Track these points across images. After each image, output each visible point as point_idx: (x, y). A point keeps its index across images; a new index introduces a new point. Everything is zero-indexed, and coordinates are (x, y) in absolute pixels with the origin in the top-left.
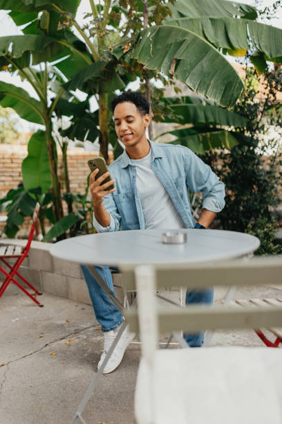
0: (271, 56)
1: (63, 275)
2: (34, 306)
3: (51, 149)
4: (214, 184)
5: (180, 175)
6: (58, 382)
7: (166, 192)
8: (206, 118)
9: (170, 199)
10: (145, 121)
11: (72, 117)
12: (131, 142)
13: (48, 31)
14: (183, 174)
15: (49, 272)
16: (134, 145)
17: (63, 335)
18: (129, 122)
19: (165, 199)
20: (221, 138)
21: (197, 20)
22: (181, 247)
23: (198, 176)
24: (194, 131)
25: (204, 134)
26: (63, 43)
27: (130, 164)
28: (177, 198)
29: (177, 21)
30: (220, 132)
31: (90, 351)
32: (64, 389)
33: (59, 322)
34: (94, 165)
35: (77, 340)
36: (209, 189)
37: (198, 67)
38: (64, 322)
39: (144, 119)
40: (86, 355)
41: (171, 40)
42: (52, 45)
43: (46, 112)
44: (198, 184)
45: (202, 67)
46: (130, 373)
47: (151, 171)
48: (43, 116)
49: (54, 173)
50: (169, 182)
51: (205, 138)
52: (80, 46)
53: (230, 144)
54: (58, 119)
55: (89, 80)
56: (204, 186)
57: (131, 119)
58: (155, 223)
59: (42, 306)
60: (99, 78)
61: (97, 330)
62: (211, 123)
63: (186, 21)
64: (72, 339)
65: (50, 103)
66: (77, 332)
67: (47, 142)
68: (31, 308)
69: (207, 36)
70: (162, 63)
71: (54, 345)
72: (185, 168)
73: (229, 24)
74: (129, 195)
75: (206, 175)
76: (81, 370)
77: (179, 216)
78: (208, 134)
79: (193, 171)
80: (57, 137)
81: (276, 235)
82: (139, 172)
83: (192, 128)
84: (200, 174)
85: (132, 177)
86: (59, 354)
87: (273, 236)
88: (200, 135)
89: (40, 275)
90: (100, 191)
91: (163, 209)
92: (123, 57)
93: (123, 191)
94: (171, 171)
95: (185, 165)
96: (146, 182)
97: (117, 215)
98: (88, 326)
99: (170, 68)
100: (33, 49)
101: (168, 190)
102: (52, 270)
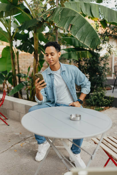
0: (109, 22)
1: (18, 112)
2: (5, 125)
3: (12, 55)
4: (86, 82)
5: (73, 79)
6: (18, 165)
7: (67, 86)
8: (79, 44)
9: (68, 88)
10: (59, 55)
11: (21, 40)
12: (52, 64)
13: (12, 2)
14: (74, 78)
15: (12, 110)
16: (53, 65)
17: (19, 141)
18: (52, 55)
19: (66, 89)
20: (85, 54)
21: (79, 3)
22: (78, 122)
23: (80, 79)
24: (74, 50)
25: (78, 52)
26: (19, 8)
27: (52, 73)
28: (71, 88)
29: (70, 3)
30: (85, 51)
31: (31, 149)
32: (22, 169)
33: (17, 134)
34: (38, 77)
35: (25, 144)
36: (84, 84)
37: (81, 30)
38: (19, 134)
39: (58, 54)
40: (30, 151)
41: (69, 15)
42: (14, 9)
43: (10, 38)
44: (80, 82)
45: (83, 30)
46: (49, 161)
47: (60, 76)
48: (9, 40)
49: (13, 65)
50: (68, 81)
51: (78, 53)
52: (27, 11)
53: (89, 56)
54: (15, 41)
55: (30, 27)
56: (82, 83)
57: (53, 54)
58: (61, 98)
59: (9, 125)
60: (35, 27)
61: (33, 138)
62: (81, 47)
63: (74, 3)
64: (23, 143)
65: (12, 34)
66: (25, 139)
67: (11, 51)
68: (4, 126)
69: (82, 11)
70: (65, 25)
71: (15, 146)
72: (75, 75)
73: (92, 6)
74: (51, 86)
75: (83, 79)
76: (28, 159)
77: (71, 96)
78: (80, 52)
79: (78, 77)
80: (15, 49)
81: (105, 95)
82: (55, 77)
83: (73, 48)
84: (81, 78)
85: (52, 79)
86: (18, 151)
87: (104, 95)
88: (77, 52)
89: (8, 111)
90: (40, 87)
91: (65, 93)
92: (47, 19)
93: (48, 85)
94: (69, 77)
95: (75, 74)
96: (58, 81)
97: (45, 95)
98: (29, 136)
99: (68, 28)
100: (5, 11)
101: (67, 85)
102: (13, 109)
